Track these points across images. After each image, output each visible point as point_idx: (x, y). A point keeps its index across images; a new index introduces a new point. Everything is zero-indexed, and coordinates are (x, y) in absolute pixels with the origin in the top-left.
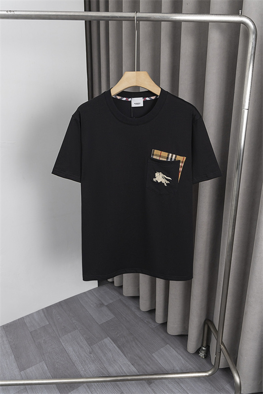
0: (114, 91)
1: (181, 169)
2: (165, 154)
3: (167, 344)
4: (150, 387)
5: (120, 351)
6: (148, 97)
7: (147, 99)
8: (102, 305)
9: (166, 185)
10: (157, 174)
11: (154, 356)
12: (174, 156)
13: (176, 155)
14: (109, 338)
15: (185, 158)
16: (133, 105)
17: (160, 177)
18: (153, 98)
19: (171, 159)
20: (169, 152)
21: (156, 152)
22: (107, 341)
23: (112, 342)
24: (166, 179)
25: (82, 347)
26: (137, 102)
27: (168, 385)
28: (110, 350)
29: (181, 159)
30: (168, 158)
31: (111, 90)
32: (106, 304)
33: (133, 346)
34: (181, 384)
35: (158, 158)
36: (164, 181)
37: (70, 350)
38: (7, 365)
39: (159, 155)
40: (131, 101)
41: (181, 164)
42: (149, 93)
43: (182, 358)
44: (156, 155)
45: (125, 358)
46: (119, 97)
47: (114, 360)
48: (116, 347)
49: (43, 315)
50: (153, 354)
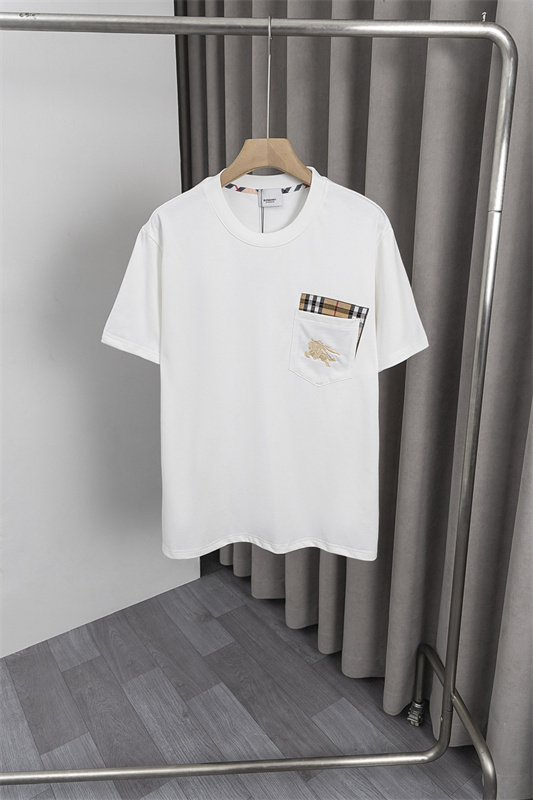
3: (343, 696)
4: (308, 786)
5: (245, 711)
8: (209, 616)
11: (316, 721)
14: (222, 684)
22: (220, 690)
23: (231, 694)
25: (167, 703)
27: (345, 781)
28: (226, 710)
32: (216, 615)
33: (272, 702)
34: (372, 780)
37: (143, 708)
38: (13, 740)
43: (372, 726)
45: (255, 724)
47: (234, 730)
48: (238, 703)
49: (88, 637)
50: (313, 718)
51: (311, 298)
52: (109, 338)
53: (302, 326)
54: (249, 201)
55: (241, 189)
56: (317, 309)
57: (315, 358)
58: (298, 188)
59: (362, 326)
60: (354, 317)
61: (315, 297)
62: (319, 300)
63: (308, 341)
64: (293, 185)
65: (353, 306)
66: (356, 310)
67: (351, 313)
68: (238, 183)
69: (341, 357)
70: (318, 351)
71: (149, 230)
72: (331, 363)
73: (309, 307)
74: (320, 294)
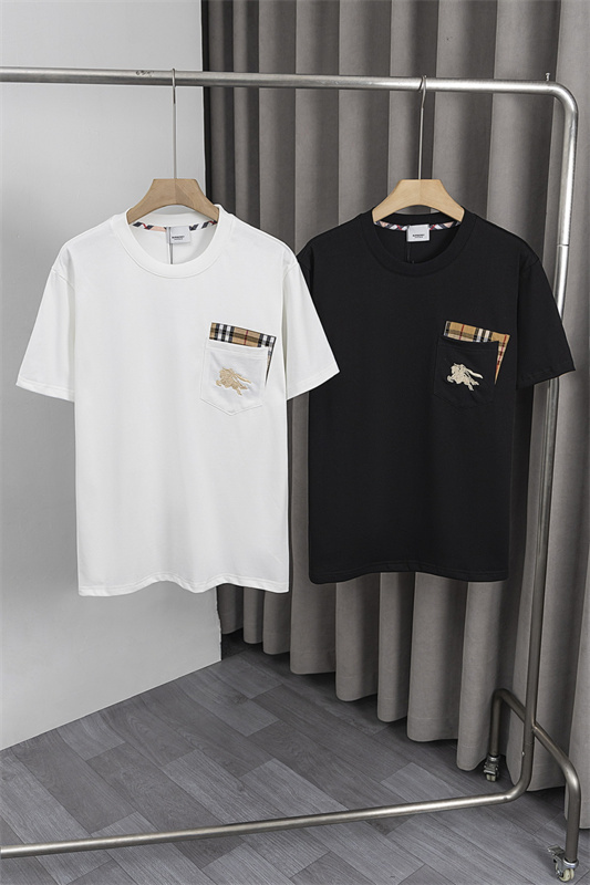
0: (379, 214)
1: (500, 358)
2: (470, 330)
3: (410, 761)
4: (388, 838)
5: (306, 782)
6: (439, 224)
7: (437, 227)
8: (242, 698)
9: (471, 388)
10: (455, 368)
11: (386, 784)
12: (488, 332)
13: (492, 330)
14: (275, 760)
15: (508, 336)
16: (411, 239)
17: (460, 374)
18: (448, 225)
19: (482, 338)
20: (479, 327)
21: (454, 326)
22: (273, 765)
23: (284, 766)
24: (472, 377)
25: (218, 781)
26: (419, 233)
27: (425, 831)
28: (285, 782)
29: (502, 339)
30: (475, 337)
31: (373, 212)
32: (251, 696)
33: (335, 771)
34: (453, 829)
35: (457, 337)
36: (468, 381)
37: (191, 786)
38: (54, 824)
39: (458, 331)
40: (406, 232)
41: (500, 349)
42: (442, 217)
43: (446, 785)
44: (454, 332)
45: (321, 792)
46: (384, 225)
47: (298, 798)
48: (297, 776)
49: (104, 726)
50: (383, 782)
51: (221, 328)
52: (23, 382)
53: (213, 355)
54: (157, 239)
55: (149, 227)
56: (227, 338)
57: (227, 386)
58: (205, 225)
59: (270, 354)
60: (263, 346)
61: (225, 326)
62: (229, 329)
63: (219, 369)
64: (201, 222)
65: (262, 335)
66: (265, 339)
67: (260, 342)
68: (146, 220)
69: (252, 385)
70: (229, 379)
71: (58, 268)
72: (242, 391)
73: (220, 336)
74: (230, 324)
